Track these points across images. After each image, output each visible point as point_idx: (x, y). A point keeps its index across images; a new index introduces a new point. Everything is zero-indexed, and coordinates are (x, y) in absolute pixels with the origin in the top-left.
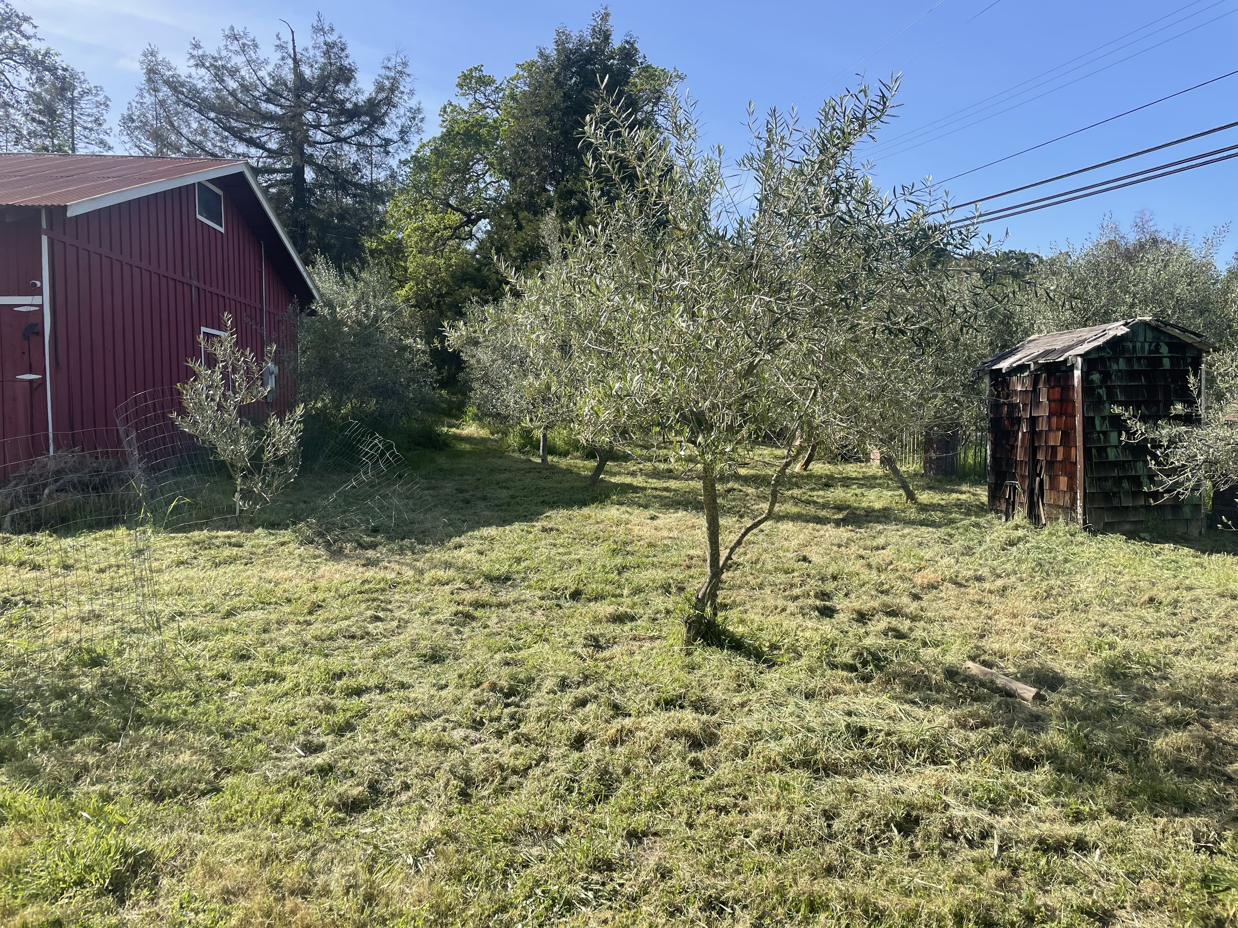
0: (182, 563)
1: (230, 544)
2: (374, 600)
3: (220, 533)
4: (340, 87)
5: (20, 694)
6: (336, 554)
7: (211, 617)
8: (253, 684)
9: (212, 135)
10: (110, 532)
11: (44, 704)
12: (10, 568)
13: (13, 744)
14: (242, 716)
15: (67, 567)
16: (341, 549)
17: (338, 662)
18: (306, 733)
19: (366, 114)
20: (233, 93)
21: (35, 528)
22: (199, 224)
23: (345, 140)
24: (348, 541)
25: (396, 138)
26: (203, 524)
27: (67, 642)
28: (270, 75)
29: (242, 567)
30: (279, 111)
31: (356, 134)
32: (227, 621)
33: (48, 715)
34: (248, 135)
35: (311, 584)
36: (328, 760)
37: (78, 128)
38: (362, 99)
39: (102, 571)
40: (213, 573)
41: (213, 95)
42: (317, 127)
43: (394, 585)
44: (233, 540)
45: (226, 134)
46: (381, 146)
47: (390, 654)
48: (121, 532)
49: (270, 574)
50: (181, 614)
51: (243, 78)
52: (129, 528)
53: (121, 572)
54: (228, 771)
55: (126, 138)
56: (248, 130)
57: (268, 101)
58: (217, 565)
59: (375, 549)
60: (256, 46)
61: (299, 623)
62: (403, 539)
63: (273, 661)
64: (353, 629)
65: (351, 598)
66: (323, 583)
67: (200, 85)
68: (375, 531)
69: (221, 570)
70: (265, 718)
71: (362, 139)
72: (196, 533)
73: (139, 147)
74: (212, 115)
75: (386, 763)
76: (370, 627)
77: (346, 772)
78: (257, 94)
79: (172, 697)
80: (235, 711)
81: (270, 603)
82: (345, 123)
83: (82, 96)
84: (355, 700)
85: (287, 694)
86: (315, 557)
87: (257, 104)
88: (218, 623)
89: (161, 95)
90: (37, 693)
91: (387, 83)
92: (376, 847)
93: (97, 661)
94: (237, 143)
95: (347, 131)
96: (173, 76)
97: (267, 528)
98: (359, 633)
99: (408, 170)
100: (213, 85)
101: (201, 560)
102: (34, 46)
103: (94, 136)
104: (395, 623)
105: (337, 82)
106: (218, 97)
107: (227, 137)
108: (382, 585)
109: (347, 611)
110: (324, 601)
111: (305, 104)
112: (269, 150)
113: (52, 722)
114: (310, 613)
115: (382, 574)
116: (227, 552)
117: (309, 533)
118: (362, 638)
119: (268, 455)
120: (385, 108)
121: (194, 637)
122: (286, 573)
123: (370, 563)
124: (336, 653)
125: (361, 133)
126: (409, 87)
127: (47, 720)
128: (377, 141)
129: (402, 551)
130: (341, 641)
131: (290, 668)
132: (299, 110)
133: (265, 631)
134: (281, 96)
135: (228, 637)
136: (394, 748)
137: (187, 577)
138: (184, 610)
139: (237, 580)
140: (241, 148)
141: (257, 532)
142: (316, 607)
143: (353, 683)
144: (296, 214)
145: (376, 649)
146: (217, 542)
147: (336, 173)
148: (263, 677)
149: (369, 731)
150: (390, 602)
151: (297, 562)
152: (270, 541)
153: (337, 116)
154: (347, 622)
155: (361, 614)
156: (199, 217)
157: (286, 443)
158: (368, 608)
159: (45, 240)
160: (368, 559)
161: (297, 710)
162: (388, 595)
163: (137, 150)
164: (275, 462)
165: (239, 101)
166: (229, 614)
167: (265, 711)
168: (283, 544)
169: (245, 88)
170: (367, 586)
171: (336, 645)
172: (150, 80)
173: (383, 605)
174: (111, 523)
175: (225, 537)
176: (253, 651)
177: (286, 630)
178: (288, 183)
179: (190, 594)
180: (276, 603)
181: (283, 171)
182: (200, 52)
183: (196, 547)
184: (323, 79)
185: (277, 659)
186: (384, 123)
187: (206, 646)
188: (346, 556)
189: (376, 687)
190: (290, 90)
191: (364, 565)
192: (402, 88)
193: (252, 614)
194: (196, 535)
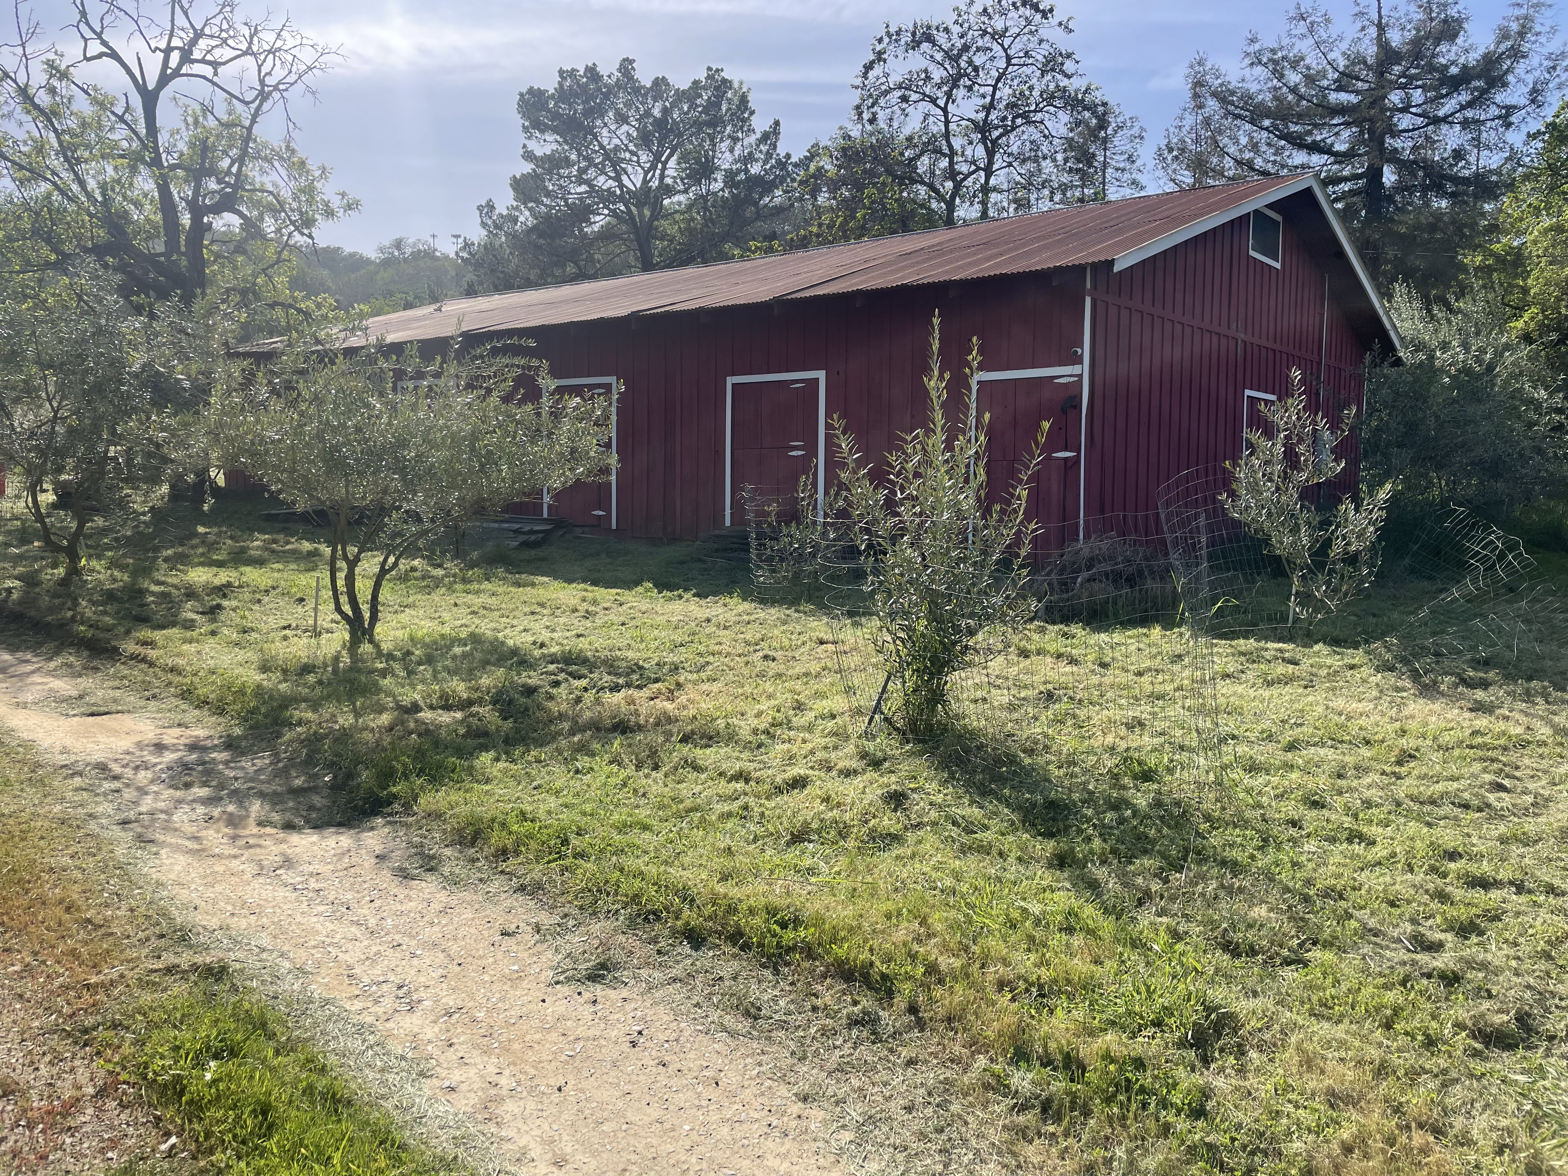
0: (1228, 676)
1: (1284, 660)
2: (1493, 760)
3: (1270, 645)
4: (1443, 48)
5: (1076, 796)
6: (1428, 690)
7: (1270, 747)
8: (1333, 840)
9: (1264, 148)
10: (1145, 630)
11: (1098, 813)
12: (1049, 660)
13: (1072, 849)
14: (1325, 877)
15: (1104, 665)
16: (1435, 682)
17: (1448, 837)
18: (1413, 921)
19: (1478, 77)
20: (1294, 90)
21: (1066, 620)
22: (1251, 261)
23: (1445, 119)
24: (1446, 674)
25: (1523, 101)
26: (1247, 632)
27: (1113, 748)
28: (1344, 54)
29: (1301, 690)
30: (1353, 99)
31: (1463, 108)
32: (1289, 755)
33: (1104, 826)
34: (1309, 139)
35: (1397, 725)
36: (1451, 965)
37: (1109, 170)
38: (1473, 58)
39: (1140, 674)
40: (1267, 694)
41: (1268, 97)
42: (1405, 110)
43: (1524, 744)
44: (1287, 655)
45: (1283, 142)
46: (1499, 117)
47: (1526, 841)
48: (1156, 632)
49: (1339, 703)
50: (1234, 737)
51: (1308, 68)
52: (1164, 628)
53: (1160, 678)
54: (1314, 944)
55: (1160, 173)
56: (1310, 133)
57: (1339, 89)
58: (1270, 684)
59: (1486, 689)
60: (1328, 21)
61: (1384, 773)
62: (1530, 679)
63: (1356, 816)
64: (1466, 795)
65: (1457, 752)
66: (1413, 726)
67: (1253, 88)
68: (1486, 664)
69: (1275, 691)
70: (1354, 889)
71: (1469, 114)
72: (1242, 641)
73: (1173, 180)
74: (1267, 123)
75: (1540, 993)
76: (1491, 798)
77: (1480, 989)
78: (1325, 83)
79: (1234, 834)
80: (1315, 870)
81: (1342, 742)
82: (1447, 95)
83: (1116, 132)
84: (1478, 895)
85: (1380, 863)
86: (1398, 690)
87: (1325, 97)
88: (1281, 756)
89: (1207, 112)
90: (1090, 799)
91: (1515, 27)
92: (1536, 1104)
93: (1147, 776)
94: (1295, 152)
95: (1449, 106)
96: (1221, 85)
97: (1330, 645)
98: (1475, 802)
99: (1541, 145)
100: (1270, 85)
101: (1250, 675)
102: (1075, 85)
103: (1127, 176)
104: (1529, 799)
105: (1437, 42)
106: (1275, 98)
107: (1283, 148)
108: (1502, 741)
109: (1453, 769)
110: (1417, 750)
111: (1391, 82)
112: (1336, 154)
113: (1110, 835)
114: (1399, 763)
115: (1501, 725)
116: (1281, 669)
117: (1388, 656)
118: (1480, 810)
119: (1336, 550)
120: (1508, 62)
121: (1253, 768)
122: (1360, 705)
123: (1479, 708)
124: (1442, 823)
125: (1470, 105)
126: (1549, 23)
127: (1104, 832)
128: (1494, 111)
129: (1528, 696)
130: (1447, 809)
131: (1380, 830)
132: (1381, 92)
133: (1340, 776)
134: (1358, 79)
135: (1294, 776)
136: (1548, 974)
137: (1235, 694)
138: (1236, 732)
139: (1296, 706)
140: (1299, 157)
141: (1316, 648)
142: (1406, 757)
143: (1474, 869)
144: (1367, 232)
145: (1502, 829)
146: (1268, 655)
147: (1428, 167)
148: (1345, 834)
149: (1506, 941)
150: (1517, 768)
151: (1375, 693)
152: (1336, 662)
153: (1436, 89)
154: (1455, 785)
155: (1474, 776)
156: (1252, 253)
157: (1360, 536)
158: (1485, 770)
159: (1088, 301)
160: (1476, 701)
161: (1397, 887)
162: (1512, 757)
163: (1172, 184)
164: (1343, 560)
165: (1301, 97)
166: (1291, 747)
167: (1355, 879)
168: (1352, 667)
169: (1310, 79)
170: (1479, 740)
171: (1442, 813)
172: (1196, 96)
173: (1507, 769)
174: (1145, 621)
175: (1277, 650)
176: (1328, 799)
177: (1369, 780)
178: (1360, 193)
179: (1240, 714)
180: (1350, 742)
181: (1355, 177)
182: (1257, 47)
183: (1243, 659)
184: (1417, 43)
185: (1361, 815)
186: (1505, 85)
187: (1269, 782)
188: (1443, 694)
189: (1511, 883)
190: (1369, 68)
191: (1471, 710)
192: (1538, 28)
193: (1322, 752)
194: (1242, 644)
